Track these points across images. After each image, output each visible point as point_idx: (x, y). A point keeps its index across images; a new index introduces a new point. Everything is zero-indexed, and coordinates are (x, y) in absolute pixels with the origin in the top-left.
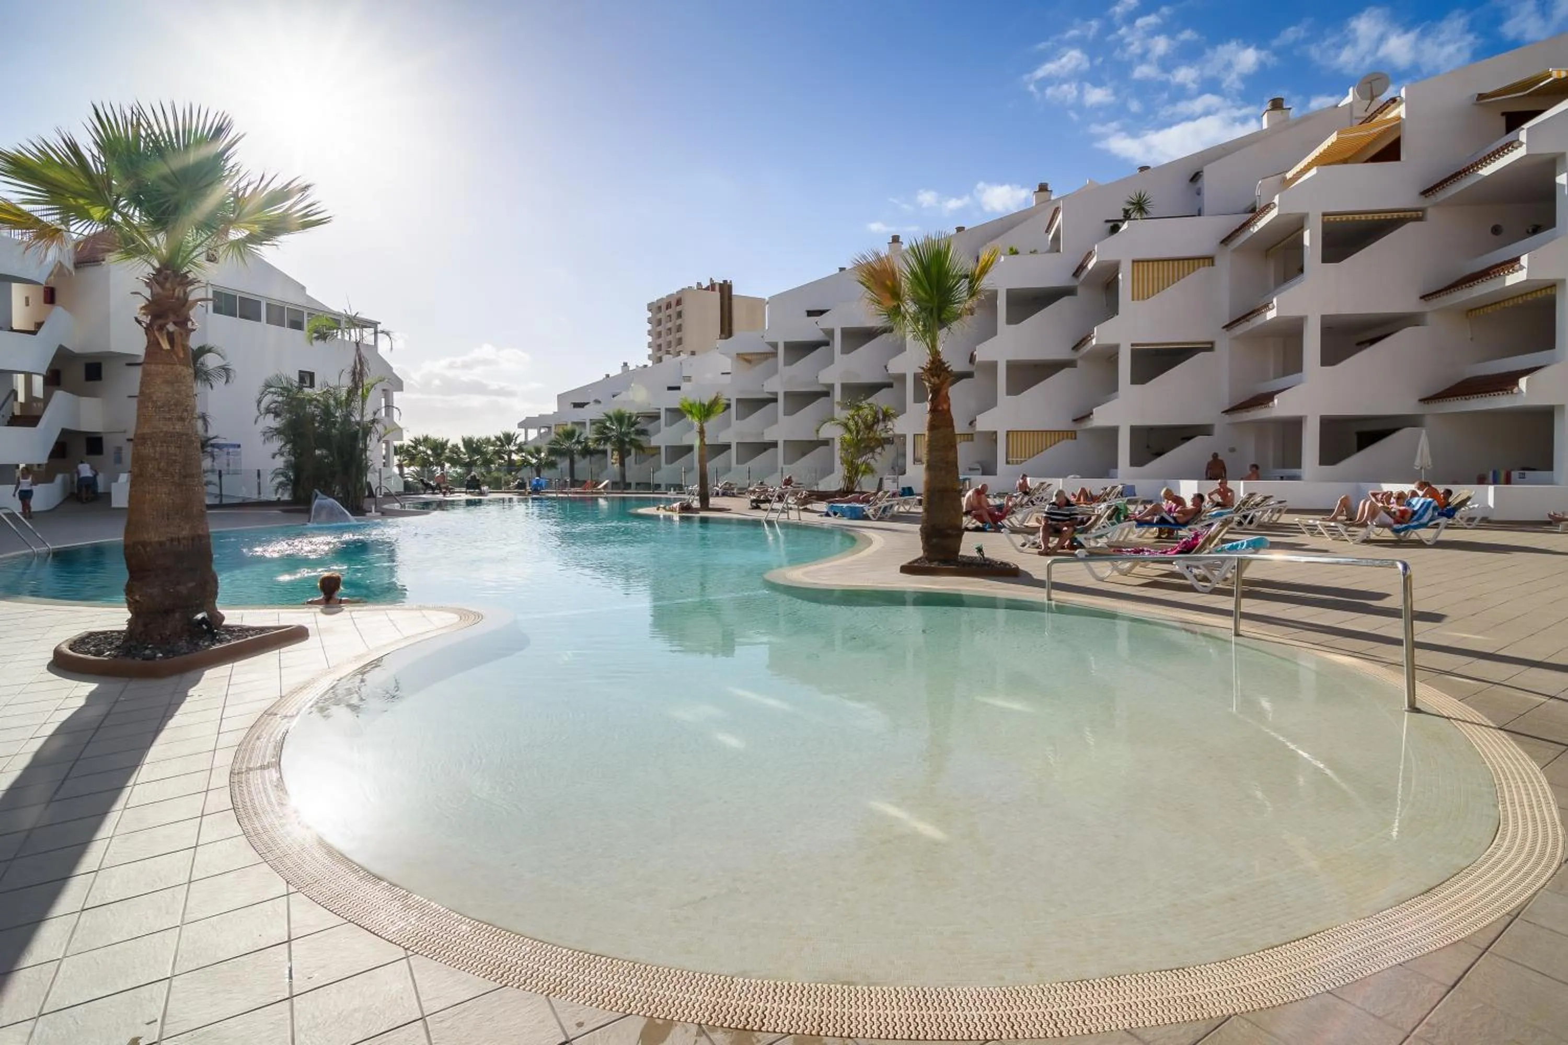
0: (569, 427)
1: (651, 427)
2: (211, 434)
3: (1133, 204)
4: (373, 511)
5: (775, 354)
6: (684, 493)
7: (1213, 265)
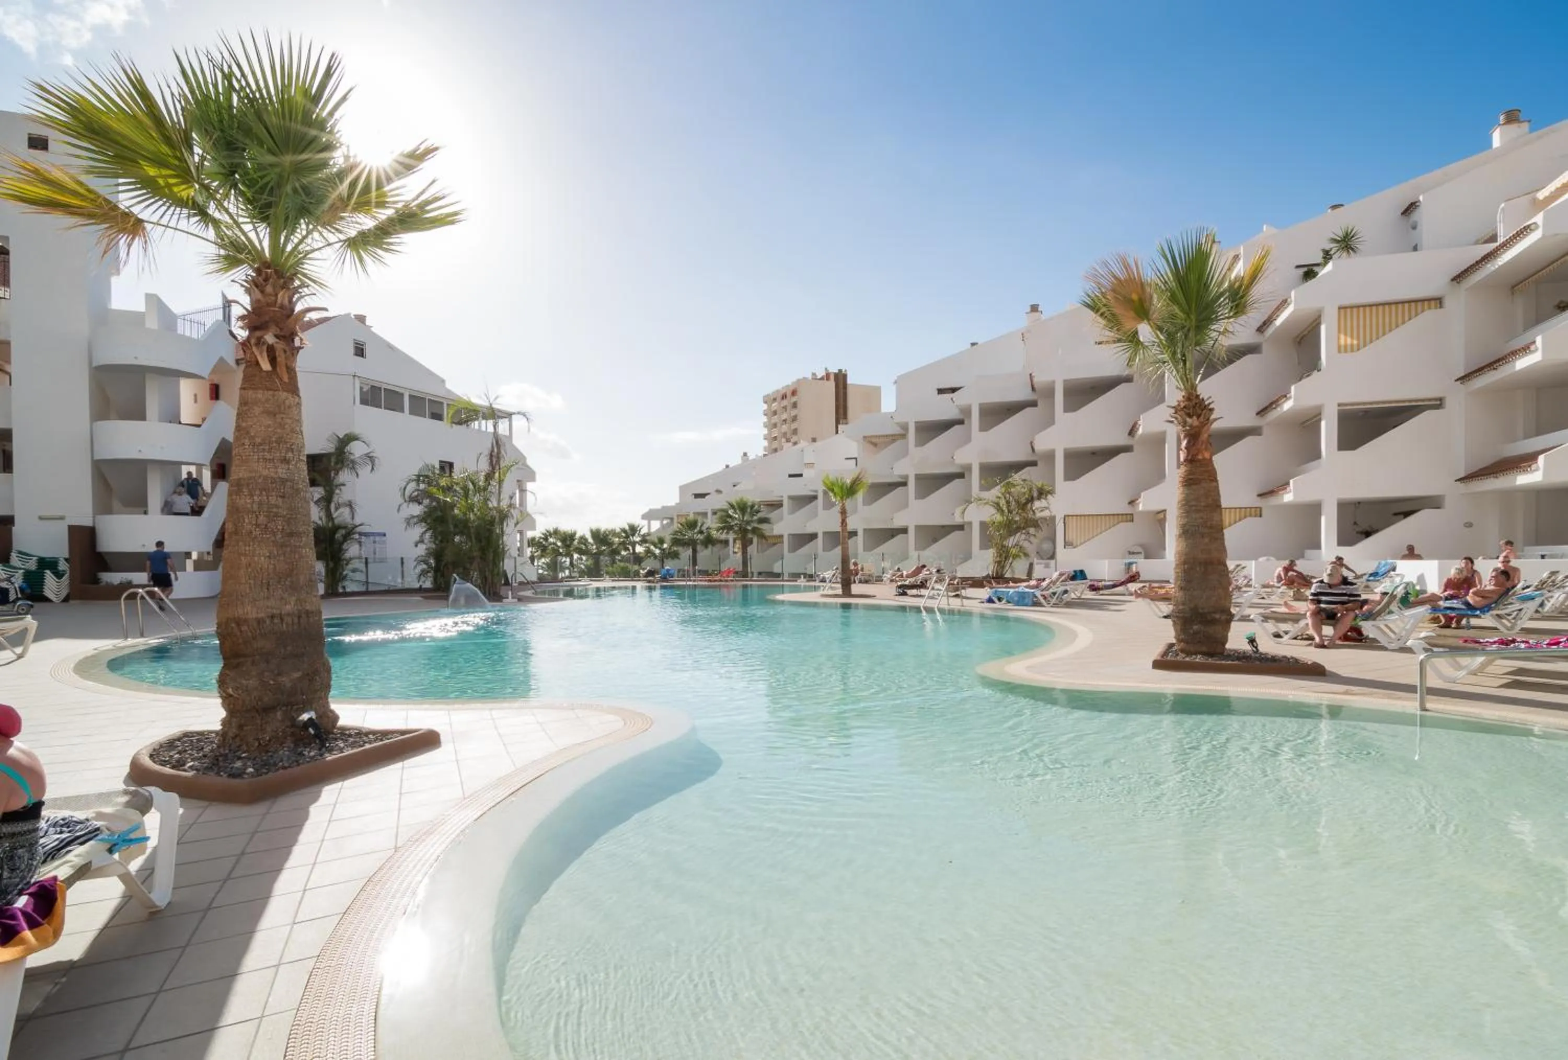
0: (691, 517)
1: (773, 515)
2: (357, 521)
3: (1338, 242)
4: (510, 597)
5: (903, 436)
6: (815, 581)
7: (1441, 307)
